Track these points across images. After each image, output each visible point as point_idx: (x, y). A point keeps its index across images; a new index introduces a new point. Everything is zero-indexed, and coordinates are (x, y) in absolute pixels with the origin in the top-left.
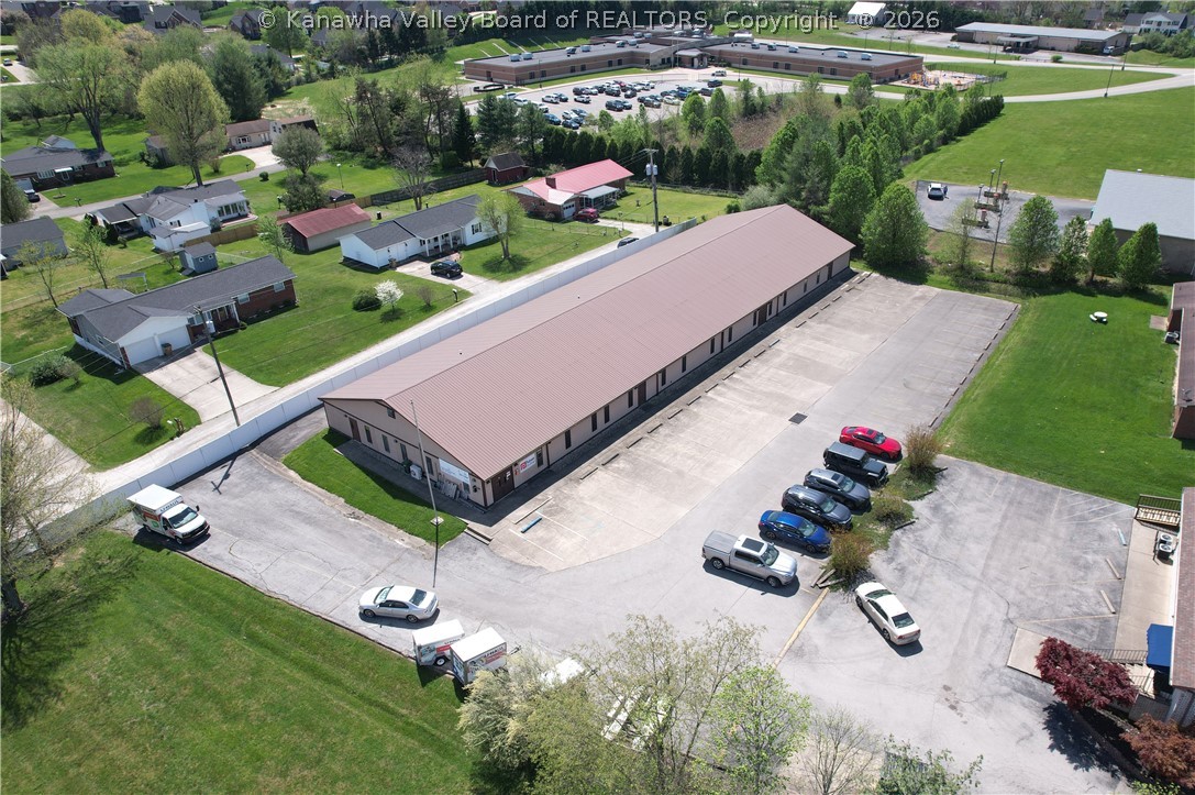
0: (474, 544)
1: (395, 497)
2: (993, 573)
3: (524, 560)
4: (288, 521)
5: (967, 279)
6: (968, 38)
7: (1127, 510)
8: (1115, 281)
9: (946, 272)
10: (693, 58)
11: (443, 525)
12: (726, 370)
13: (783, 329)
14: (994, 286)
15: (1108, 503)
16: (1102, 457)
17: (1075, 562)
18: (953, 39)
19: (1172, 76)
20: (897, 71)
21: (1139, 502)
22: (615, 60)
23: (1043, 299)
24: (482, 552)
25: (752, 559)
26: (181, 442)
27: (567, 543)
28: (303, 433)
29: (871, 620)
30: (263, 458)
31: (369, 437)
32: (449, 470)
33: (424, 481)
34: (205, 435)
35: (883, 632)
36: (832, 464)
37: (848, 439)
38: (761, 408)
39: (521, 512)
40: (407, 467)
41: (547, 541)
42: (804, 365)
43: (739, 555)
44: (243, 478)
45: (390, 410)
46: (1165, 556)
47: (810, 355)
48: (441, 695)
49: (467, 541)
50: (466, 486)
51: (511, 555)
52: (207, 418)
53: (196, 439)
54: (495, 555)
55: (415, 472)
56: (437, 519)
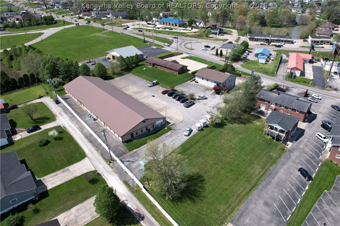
0: (174, 125)
1: (156, 133)
7: (189, 81)
8: (135, 65)
14: (124, 73)
16: (179, 80)
17: (196, 87)
23: (133, 71)
24: (176, 125)
25: (191, 102)
26: (104, 173)
27: (177, 117)
28: (120, 148)
29: (201, 99)
30: (124, 156)
31: (137, 133)
32: (158, 122)
33: (154, 129)
34: (103, 169)
35: (204, 99)
36: (170, 95)
37: (164, 93)
38: (148, 98)
39: (168, 120)
40: (149, 130)
41: (176, 119)
42: (137, 93)
43: (190, 103)
44: (132, 158)
45: (144, 121)
46: (197, 82)
47: (133, 92)
48: (206, 129)
49: (172, 126)
50: (162, 123)
51: (178, 122)
52: (93, 169)
53: (104, 170)
54: (178, 124)
55: (151, 129)
56: (166, 129)
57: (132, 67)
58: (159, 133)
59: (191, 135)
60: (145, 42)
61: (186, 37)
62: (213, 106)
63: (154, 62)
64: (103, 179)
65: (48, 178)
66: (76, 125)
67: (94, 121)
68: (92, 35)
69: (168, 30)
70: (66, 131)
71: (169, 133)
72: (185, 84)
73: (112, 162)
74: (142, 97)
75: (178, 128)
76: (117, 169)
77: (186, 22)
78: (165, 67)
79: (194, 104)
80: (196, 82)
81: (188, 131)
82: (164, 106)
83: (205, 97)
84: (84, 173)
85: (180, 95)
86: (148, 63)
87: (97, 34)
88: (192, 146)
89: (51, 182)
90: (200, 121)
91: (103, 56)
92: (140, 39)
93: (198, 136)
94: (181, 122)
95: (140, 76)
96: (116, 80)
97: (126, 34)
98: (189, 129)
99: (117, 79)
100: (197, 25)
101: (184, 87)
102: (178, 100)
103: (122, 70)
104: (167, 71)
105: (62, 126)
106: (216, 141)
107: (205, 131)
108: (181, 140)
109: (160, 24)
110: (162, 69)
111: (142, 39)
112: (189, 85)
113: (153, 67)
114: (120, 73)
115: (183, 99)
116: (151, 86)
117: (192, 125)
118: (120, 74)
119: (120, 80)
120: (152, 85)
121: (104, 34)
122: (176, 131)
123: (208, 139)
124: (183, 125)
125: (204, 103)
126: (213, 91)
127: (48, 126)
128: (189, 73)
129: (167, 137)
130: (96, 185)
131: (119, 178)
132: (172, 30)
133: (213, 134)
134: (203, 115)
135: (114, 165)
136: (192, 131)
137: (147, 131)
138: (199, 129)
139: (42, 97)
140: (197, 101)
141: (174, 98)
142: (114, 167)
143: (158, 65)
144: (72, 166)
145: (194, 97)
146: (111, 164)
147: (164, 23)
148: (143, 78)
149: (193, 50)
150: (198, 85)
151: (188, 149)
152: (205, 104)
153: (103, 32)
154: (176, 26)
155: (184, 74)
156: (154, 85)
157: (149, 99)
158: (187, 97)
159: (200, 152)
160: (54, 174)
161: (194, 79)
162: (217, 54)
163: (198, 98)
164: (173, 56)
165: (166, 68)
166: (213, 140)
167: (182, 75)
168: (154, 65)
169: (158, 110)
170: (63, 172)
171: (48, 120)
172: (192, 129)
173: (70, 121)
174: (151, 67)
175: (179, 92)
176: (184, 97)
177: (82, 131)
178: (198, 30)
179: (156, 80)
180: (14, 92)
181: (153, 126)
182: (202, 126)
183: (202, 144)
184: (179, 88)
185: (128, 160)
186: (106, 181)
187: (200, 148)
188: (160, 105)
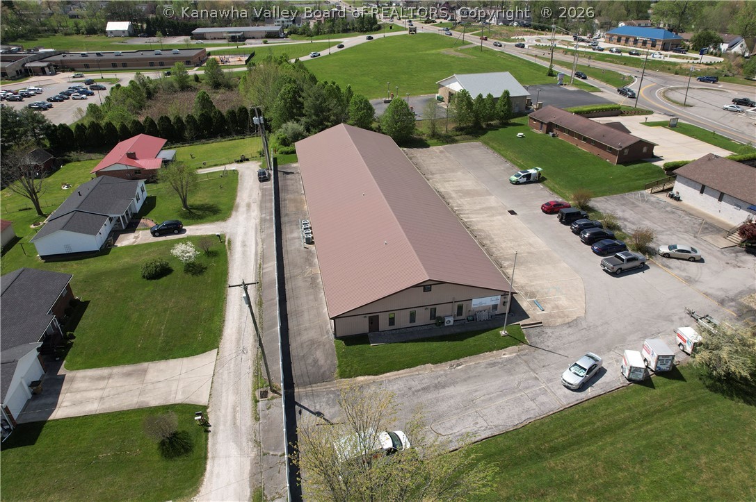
2: (665, 227)
3: (566, 320)
9: (431, 138)
10: (43, 68)
11: (509, 332)
15: (638, 193)
16: (614, 179)
17: (668, 212)
18: (194, 39)
20: (199, 58)
21: (645, 188)
23: (486, 136)
25: (634, 259)
26: (221, 427)
27: (563, 302)
28: (319, 355)
29: (678, 259)
30: (318, 387)
31: (392, 321)
32: (481, 303)
33: (457, 323)
34: (230, 410)
35: (688, 260)
36: (567, 219)
37: (550, 209)
38: (493, 215)
39: (525, 304)
40: (440, 321)
41: (557, 307)
42: (467, 193)
43: (629, 260)
44: (334, 405)
45: (426, 287)
46: (678, 199)
47: (459, 188)
48: (665, 385)
49: (531, 331)
50: (495, 307)
51: (559, 321)
52: (203, 401)
53: (229, 417)
54: (555, 327)
55: (450, 321)
56: (503, 333)
57: (488, 125)
58: (471, 341)
59: (590, 392)
60: (551, 74)
61: (676, 74)
62: (721, 294)
63: (552, 120)
64: (206, 449)
65: (84, 378)
66: (260, 244)
67: (307, 246)
68: (433, 51)
69: (627, 55)
70: (226, 254)
71: (507, 354)
72: (631, 196)
73: (270, 394)
74: (478, 207)
75: (550, 344)
76: (268, 431)
77: (687, 41)
78: (580, 137)
79: (643, 267)
80: (672, 196)
81: (583, 373)
82: (533, 250)
83: (693, 254)
84: (172, 402)
85: (601, 227)
86: (535, 120)
87: (443, 51)
88: (578, 441)
89: (78, 396)
90: (647, 342)
91: (430, 93)
92: (540, 68)
93: (619, 406)
94: (569, 325)
95: (499, 152)
96: (433, 151)
97: (510, 55)
98: (591, 362)
99: (436, 149)
100: (720, 49)
101: (623, 205)
102: (589, 242)
103: (460, 129)
104: (584, 148)
105: (227, 239)
106: (704, 460)
107: (657, 391)
108: (542, 399)
109: (610, 40)
110: (572, 142)
111: (545, 68)
112: (643, 201)
113: (547, 133)
114: (450, 137)
115: (606, 242)
116: (517, 183)
117: (609, 350)
118: (448, 140)
119: (441, 152)
120: (521, 181)
121: (461, 51)
122: (537, 353)
123: (665, 435)
124: (573, 338)
125: (684, 274)
126: (737, 238)
127: (201, 229)
128: (657, 167)
129: (493, 364)
130: (171, 464)
131: (252, 469)
132: (638, 54)
133: (691, 416)
134: (668, 319)
135: (267, 412)
136: (602, 372)
137: (433, 321)
138: (633, 377)
139: (248, 160)
140: (659, 260)
141: (577, 232)
142: (265, 417)
143: (562, 130)
144: (162, 365)
145: (651, 245)
146: (262, 404)
147: (619, 40)
148: (505, 157)
149: (688, 108)
150: (678, 208)
151: (555, 451)
152: (689, 280)
153: (459, 48)
154: (655, 47)
155: (637, 166)
156: (529, 179)
157: (495, 218)
158: (624, 238)
159: (606, 485)
160: (105, 371)
161: (666, 187)
163: (664, 249)
164: (617, 116)
165: (585, 139)
166: (685, 447)
167: (631, 167)
168: (550, 127)
169: (506, 259)
170: (129, 374)
171: (214, 214)
172: (604, 365)
173: (256, 228)
174: (540, 132)
175: (601, 217)
176: (613, 237)
177: (260, 265)
178: (721, 59)
179: (540, 169)
180: (212, 142)
181: (460, 308)
182: (653, 366)
183: (629, 447)
184: (606, 206)
185: (318, 408)
186: (206, 464)
187: (612, 465)
188: (519, 246)
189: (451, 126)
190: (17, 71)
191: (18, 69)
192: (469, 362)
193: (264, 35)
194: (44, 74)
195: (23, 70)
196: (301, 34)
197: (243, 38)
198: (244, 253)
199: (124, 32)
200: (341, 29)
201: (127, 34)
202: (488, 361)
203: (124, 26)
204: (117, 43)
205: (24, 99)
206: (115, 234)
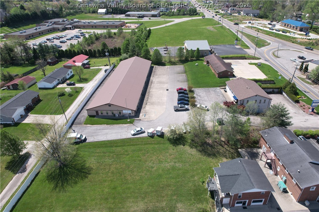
0: (139, 121)
1: (117, 120)
2: (210, 100)
3: (149, 120)
4: (99, 131)
5: (172, 63)
6: (129, 15)
8: (194, 59)
9: (168, 63)
10: (70, 27)
11: (130, 120)
12: (149, 86)
13: (151, 78)
14: (177, 63)
15: (216, 88)
16: (211, 83)
17: (217, 95)
18: (125, 16)
19: (174, 21)
20: (121, 25)
21: (219, 87)
22: (50, 30)
23: (186, 64)
24: (141, 122)
25: (183, 107)
27: (152, 115)
28: (82, 119)
30: (78, 125)
31: (102, 113)
32: (126, 112)
33: (119, 116)
37: (178, 90)
38: (160, 90)
39: (141, 115)
40: (114, 115)
42: (160, 82)
43: (181, 107)
44: (79, 129)
45: (110, 105)
46: (226, 92)
48: (157, 138)
49: (136, 121)
50: (130, 114)
51: (146, 120)
54: (144, 121)
55: (117, 115)
57: (191, 60)
58: (119, 121)
61: (293, 43)
63: (209, 60)
70: (80, 92)
71: (126, 125)
72: (212, 89)
74: (159, 87)
80: (225, 90)
81: (136, 132)
82: (160, 101)
85: (186, 97)
89: (29, 119)
96: (165, 67)
98: (139, 130)
105: (84, 88)
113: (207, 64)
115: (181, 101)
119: (167, 68)
122: (133, 126)
123: (145, 148)
136: (144, 133)
137: (112, 115)
143: (210, 64)
147: (285, 25)
150: (222, 94)
154: (297, 29)
160: (37, 115)
162: (301, 69)
164: (243, 59)
167: (221, 79)
170: (42, 117)
171: (86, 81)
175: (193, 94)
181: (120, 113)
184: (199, 91)
185: (75, 129)
188: (158, 100)
189: (177, 59)
190: (63, 29)
191: (63, 28)
192: (115, 126)
193: (151, 15)
194: (71, 29)
195: (65, 28)
196: (167, 15)
197: (142, 17)
198: (85, 93)
199: (103, 13)
200: (182, 14)
201: (104, 13)
202: (119, 126)
203: (103, 11)
204: (100, 17)
205: (60, 39)
206: (58, 84)
